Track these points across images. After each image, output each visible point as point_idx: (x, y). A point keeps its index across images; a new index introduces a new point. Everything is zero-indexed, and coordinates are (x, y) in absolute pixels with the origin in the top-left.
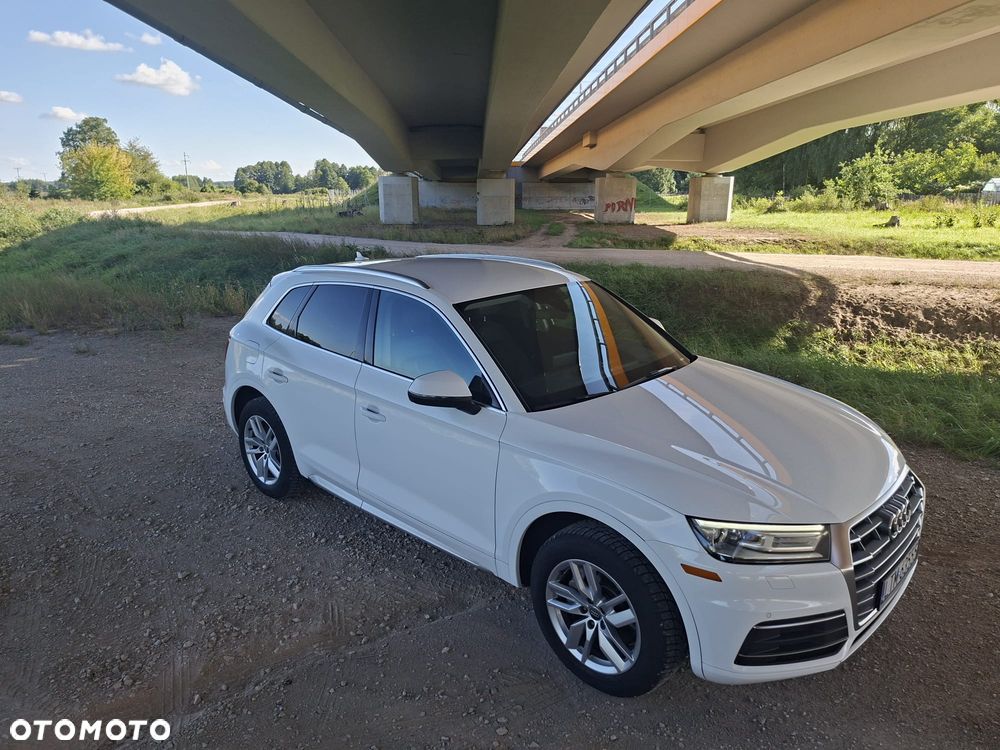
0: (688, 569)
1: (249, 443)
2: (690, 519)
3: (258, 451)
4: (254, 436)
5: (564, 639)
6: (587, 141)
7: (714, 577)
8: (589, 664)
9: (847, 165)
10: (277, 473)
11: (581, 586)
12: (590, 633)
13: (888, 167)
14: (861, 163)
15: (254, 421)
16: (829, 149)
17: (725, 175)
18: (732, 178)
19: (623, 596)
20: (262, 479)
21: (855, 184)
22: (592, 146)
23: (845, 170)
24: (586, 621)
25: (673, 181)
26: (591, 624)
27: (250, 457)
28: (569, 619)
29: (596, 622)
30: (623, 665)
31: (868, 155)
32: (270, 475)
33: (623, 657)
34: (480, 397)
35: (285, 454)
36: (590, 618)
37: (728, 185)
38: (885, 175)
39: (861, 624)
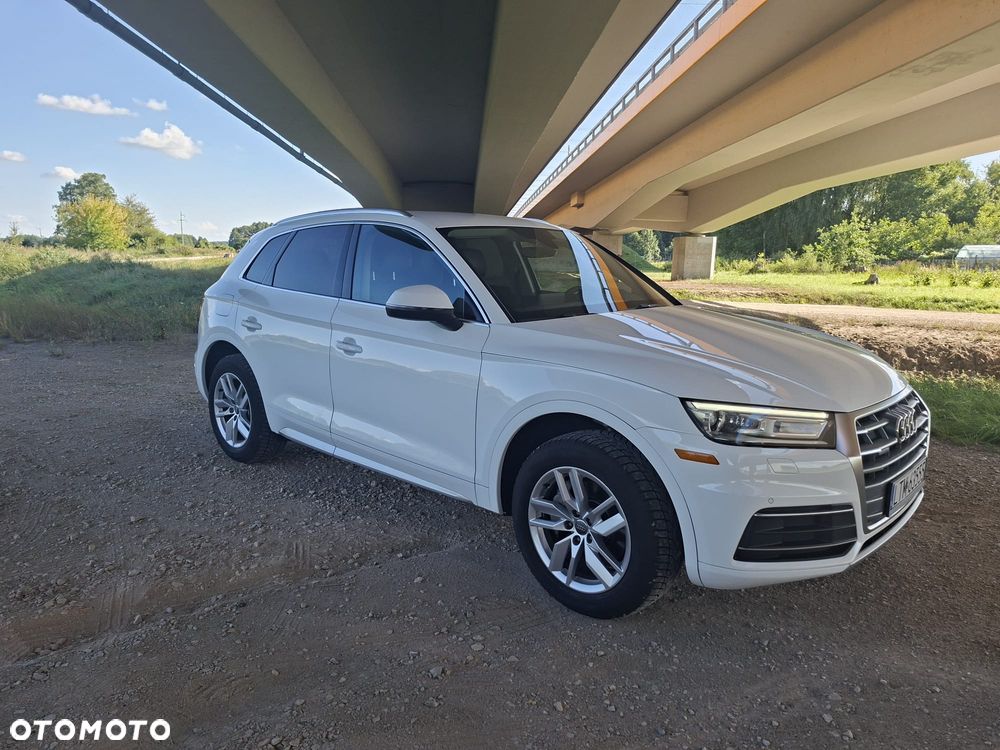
0: (682, 454)
1: (219, 405)
2: (683, 401)
3: (228, 413)
4: (224, 397)
5: (547, 562)
6: (574, 201)
7: (712, 460)
8: (574, 586)
9: (824, 231)
10: (246, 433)
11: (565, 496)
12: (575, 549)
13: (864, 233)
14: (838, 229)
15: (225, 381)
16: (807, 219)
17: (708, 235)
18: (715, 239)
19: (612, 498)
20: (230, 443)
21: (834, 249)
22: (579, 206)
23: (824, 235)
24: (571, 537)
25: (657, 248)
26: (576, 540)
27: (218, 420)
28: (552, 537)
29: (582, 537)
30: (611, 580)
31: (845, 222)
32: (240, 437)
33: (612, 571)
34: (463, 313)
35: (256, 412)
36: (576, 533)
37: (711, 245)
38: (862, 241)
39: (870, 528)
